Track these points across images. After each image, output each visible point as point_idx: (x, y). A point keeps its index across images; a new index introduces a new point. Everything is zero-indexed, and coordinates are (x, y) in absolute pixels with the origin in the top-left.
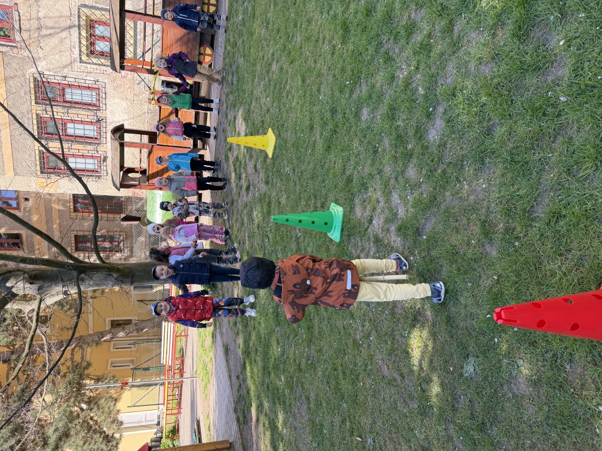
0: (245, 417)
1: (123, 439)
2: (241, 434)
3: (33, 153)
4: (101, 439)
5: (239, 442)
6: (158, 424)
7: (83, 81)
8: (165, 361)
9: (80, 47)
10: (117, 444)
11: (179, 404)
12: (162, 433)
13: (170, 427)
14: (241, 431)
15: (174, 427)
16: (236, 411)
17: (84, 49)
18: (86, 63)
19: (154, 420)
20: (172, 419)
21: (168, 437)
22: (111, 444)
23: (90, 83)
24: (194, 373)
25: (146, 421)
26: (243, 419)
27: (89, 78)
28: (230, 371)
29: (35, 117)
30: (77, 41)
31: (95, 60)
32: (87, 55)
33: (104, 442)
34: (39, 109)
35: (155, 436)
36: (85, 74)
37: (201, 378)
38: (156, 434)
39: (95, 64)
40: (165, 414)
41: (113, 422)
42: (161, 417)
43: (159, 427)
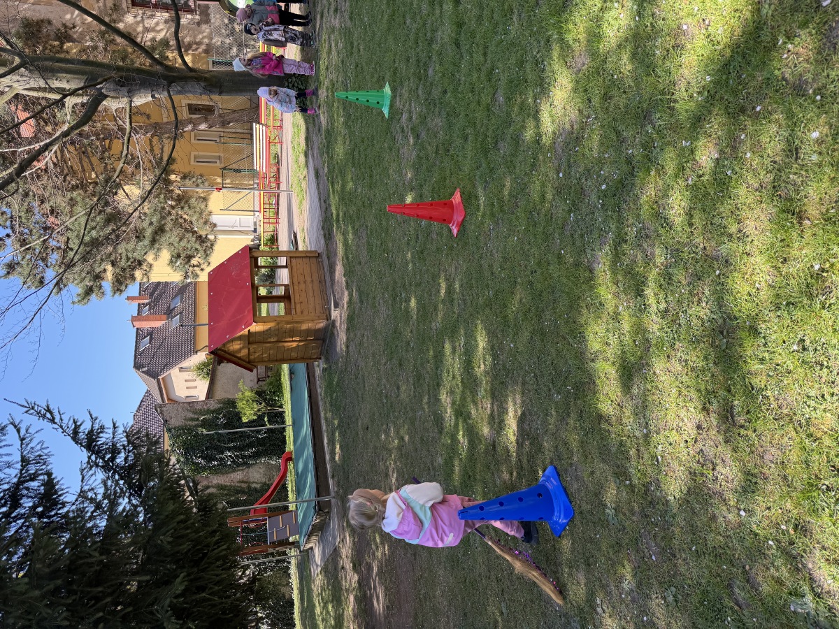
0: (329, 234)
1: (218, 241)
2: (327, 247)
4: (194, 239)
5: (325, 253)
6: (255, 231)
8: (258, 167)
10: (212, 245)
11: (277, 213)
12: (260, 240)
13: (267, 236)
14: (327, 245)
15: (273, 236)
16: (323, 228)
19: (249, 227)
20: (271, 228)
21: (266, 245)
22: (205, 245)
24: (290, 186)
25: (240, 226)
26: (328, 236)
28: (319, 194)
33: (198, 242)
35: (252, 243)
37: (296, 194)
38: (253, 240)
40: (262, 222)
41: (206, 223)
42: (258, 224)
43: (256, 234)
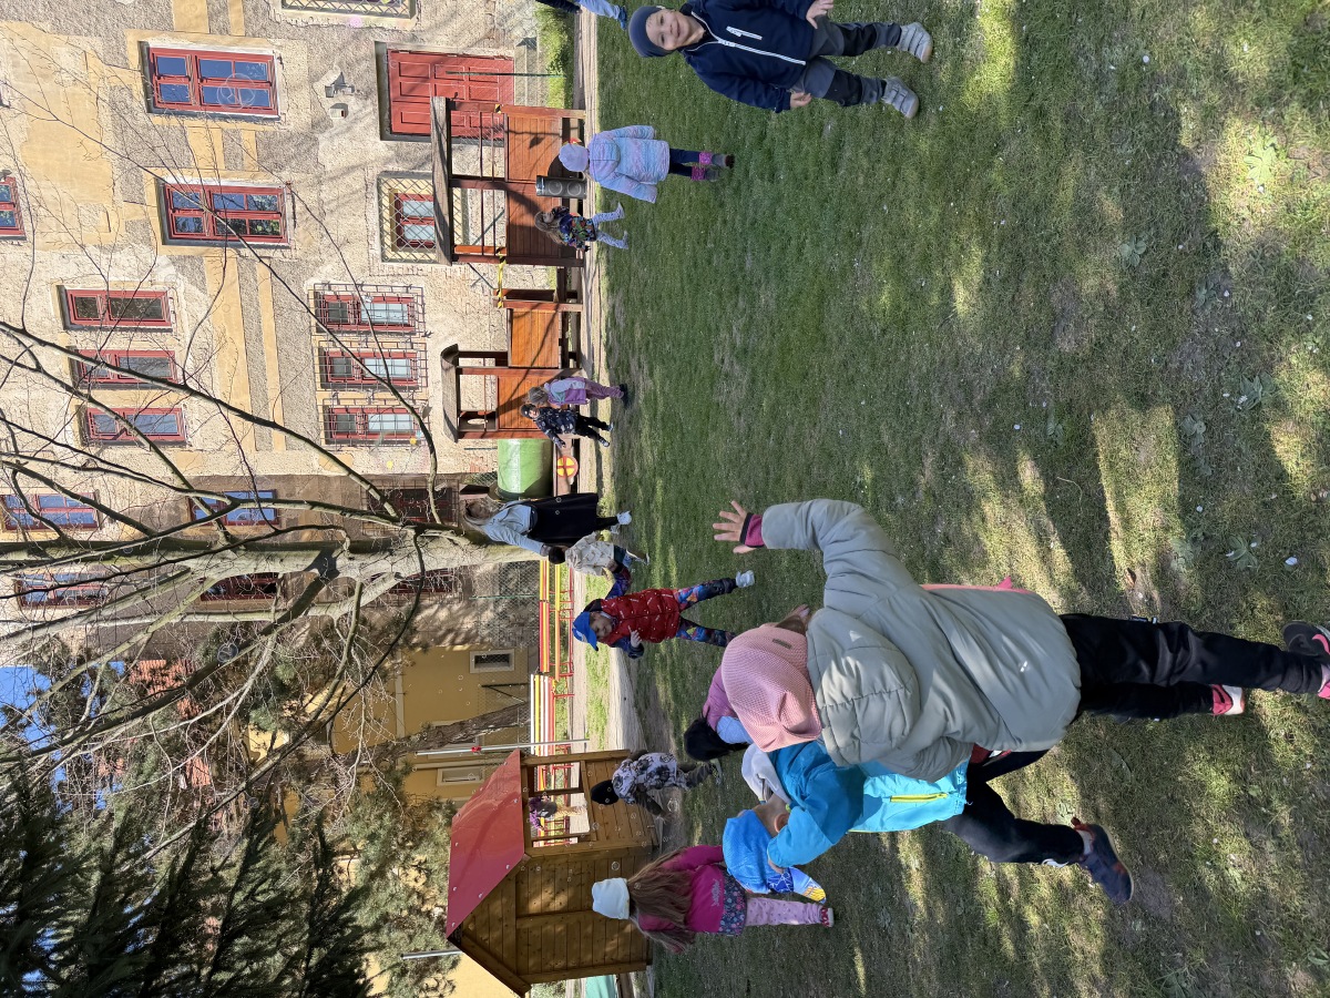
3: (315, 412)
7: (388, 289)
9: (381, 236)
17: (388, 240)
18: (391, 261)
23: (399, 291)
27: (396, 284)
29: (316, 353)
30: (377, 229)
31: (404, 255)
32: (393, 249)
34: (321, 340)
36: (391, 278)
39: (406, 261)
